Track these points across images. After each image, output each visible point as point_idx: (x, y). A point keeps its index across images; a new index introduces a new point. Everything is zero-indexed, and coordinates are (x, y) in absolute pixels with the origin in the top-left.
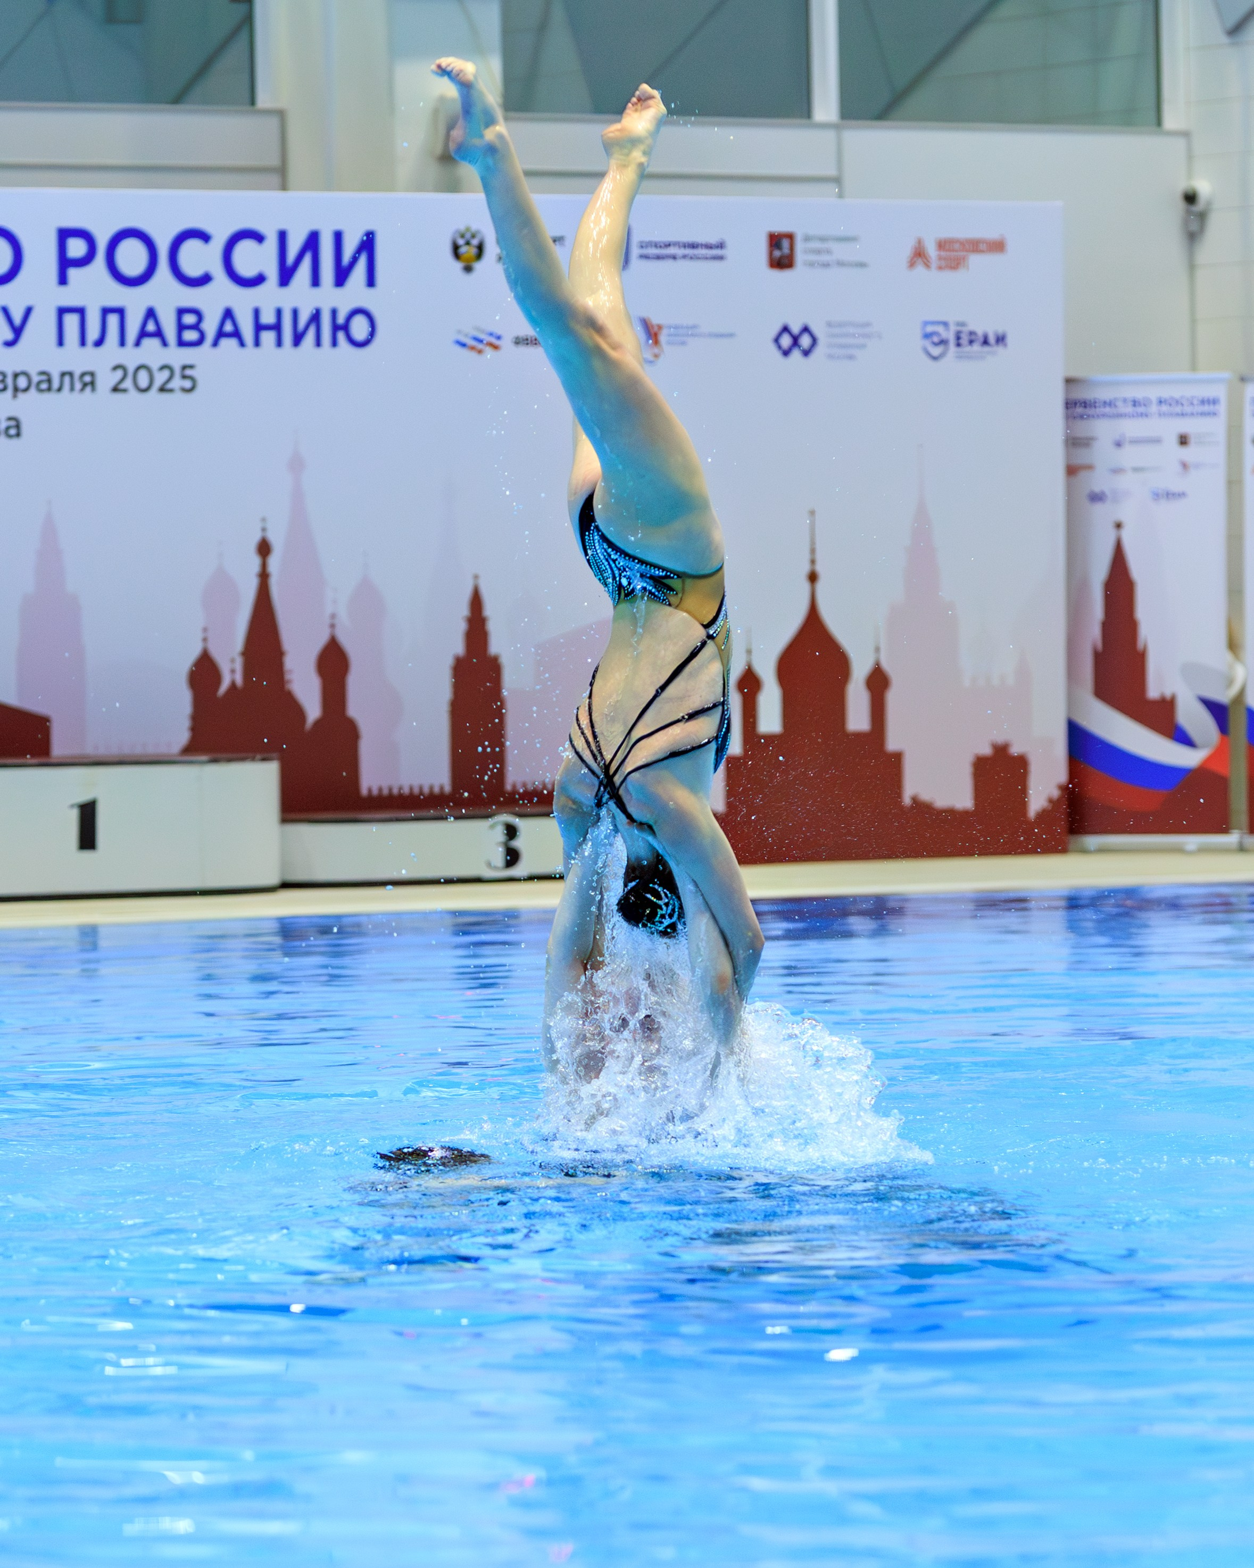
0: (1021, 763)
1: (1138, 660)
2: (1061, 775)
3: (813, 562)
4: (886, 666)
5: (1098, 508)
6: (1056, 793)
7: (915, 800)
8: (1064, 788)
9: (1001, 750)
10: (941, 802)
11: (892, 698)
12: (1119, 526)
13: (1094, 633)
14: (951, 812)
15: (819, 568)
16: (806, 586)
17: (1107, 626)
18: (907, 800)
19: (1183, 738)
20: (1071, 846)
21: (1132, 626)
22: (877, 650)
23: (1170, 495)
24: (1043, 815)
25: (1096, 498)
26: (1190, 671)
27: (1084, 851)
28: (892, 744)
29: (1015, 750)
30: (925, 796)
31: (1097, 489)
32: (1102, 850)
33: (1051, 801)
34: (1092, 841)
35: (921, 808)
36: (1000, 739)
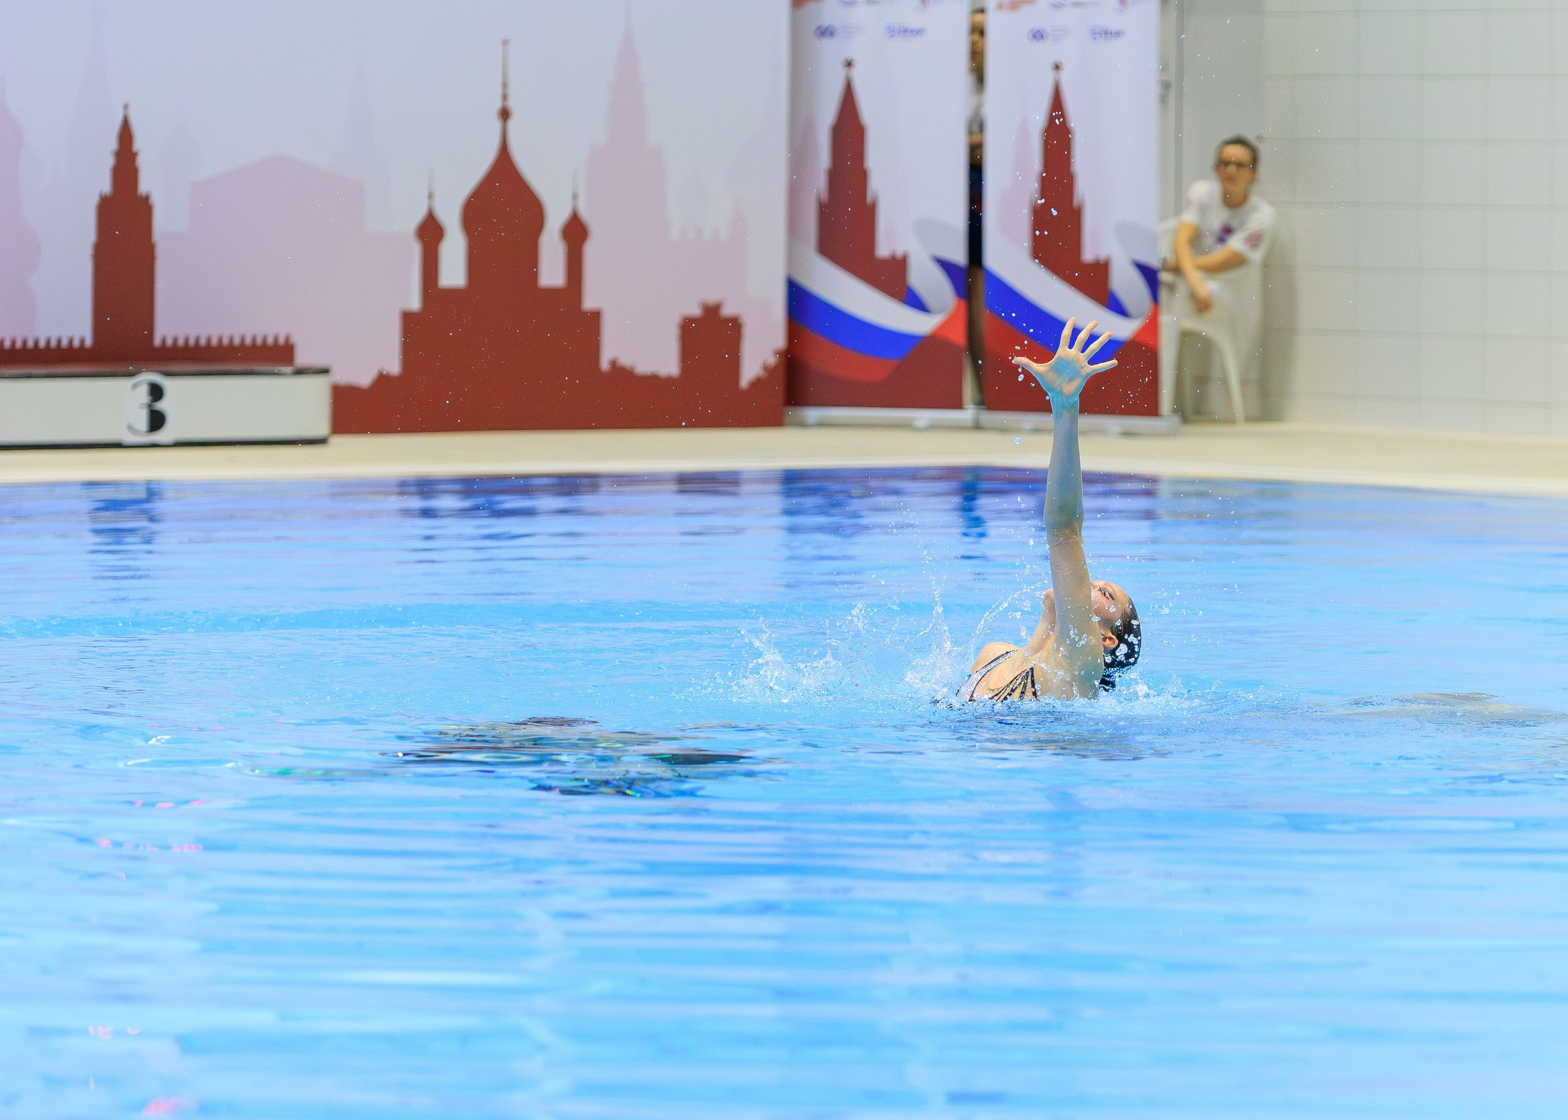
0: (734, 326)
1: (867, 214)
2: (779, 340)
3: (505, 97)
4: (585, 214)
5: (826, 42)
6: (772, 360)
7: (613, 363)
8: (779, 353)
9: (712, 311)
10: (643, 367)
11: (591, 251)
12: (849, 64)
13: (819, 183)
14: (653, 380)
15: (513, 104)
16: (496, 124)
17: (834, 175)
18: (605, 365)
19: (915, 302)
20: (787, 420)
21: (862, 176)
22: (575, 196)
23: (905, 32)
24: (757, 383)
25: (825, 32)
26: (924, 228)
27: (802, 425)
28: (589, 303)
29: (727, 311)
30: (625, 361)
31: (826, 22)
32: (822, 424)
33: (766, 368)
34: (812, 414)
35: (621, 374)
36: (712, 299)
